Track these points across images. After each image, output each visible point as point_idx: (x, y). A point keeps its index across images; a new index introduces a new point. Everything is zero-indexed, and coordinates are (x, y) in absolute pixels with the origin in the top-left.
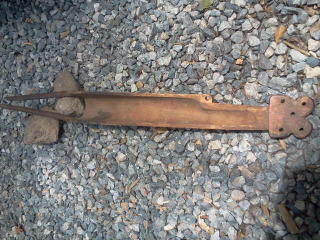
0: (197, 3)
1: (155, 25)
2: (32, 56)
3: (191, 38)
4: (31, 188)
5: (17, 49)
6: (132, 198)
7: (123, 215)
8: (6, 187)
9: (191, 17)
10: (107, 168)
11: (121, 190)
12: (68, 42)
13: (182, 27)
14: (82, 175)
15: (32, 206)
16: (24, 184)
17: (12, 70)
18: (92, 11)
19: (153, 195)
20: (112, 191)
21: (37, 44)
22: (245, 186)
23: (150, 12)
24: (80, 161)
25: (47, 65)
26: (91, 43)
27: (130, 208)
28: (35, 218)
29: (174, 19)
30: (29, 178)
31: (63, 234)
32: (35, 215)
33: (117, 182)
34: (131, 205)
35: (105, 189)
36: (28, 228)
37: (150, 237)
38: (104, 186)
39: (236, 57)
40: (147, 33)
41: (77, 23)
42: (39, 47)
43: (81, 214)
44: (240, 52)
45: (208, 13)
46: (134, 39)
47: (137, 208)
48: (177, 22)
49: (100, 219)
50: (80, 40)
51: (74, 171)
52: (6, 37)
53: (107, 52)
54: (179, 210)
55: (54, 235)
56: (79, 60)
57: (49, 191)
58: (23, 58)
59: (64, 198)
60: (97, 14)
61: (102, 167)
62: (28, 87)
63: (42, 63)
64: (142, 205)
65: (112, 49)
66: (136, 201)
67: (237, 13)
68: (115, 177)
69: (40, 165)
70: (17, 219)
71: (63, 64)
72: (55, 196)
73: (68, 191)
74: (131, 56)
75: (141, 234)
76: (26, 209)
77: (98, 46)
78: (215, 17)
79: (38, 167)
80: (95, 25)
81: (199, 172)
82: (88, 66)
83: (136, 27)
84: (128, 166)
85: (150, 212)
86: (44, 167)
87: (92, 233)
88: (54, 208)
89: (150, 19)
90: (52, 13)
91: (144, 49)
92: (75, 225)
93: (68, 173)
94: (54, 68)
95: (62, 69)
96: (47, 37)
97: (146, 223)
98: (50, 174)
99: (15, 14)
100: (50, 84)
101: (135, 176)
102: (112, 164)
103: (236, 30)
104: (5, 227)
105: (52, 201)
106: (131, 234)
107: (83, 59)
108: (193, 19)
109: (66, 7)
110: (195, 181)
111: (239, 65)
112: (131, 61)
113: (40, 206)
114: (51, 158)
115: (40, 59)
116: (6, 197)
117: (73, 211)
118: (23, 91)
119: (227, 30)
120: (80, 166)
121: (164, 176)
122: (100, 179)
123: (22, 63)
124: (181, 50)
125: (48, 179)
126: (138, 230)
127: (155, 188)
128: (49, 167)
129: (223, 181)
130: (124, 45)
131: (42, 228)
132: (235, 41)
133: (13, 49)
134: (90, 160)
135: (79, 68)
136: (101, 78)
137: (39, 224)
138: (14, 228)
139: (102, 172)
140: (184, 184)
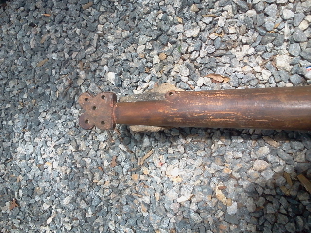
3: (222, 11)
4: (32, 161)
15: (31, 180)
17: (25, 41)
21: (55, 16)
22: (269, 156)
24: (90, 133)
25: (63, 37)
26: (114, 15)
27: (141, 181)
30: (31, 150)
31: (63, 208)
32: (33, 189)
33: (129, 154)
37: (160, 210)
40: (175, 6)
42: (58, 19)
43: (85, 187)
46: (161, 11)
47: (149, 180)
52: (22, 9)
54: (195, 181)
55: (53, 211)
57: (52, 163)
58: (39, 30)
61: (114, 138)
62: (41, 58)
63: (58, 35)
64: (154, 177)
68: (128, 148)
69: (45, 138)
70: (13, 193)
71: (81, 36)
73: (73, 163)
76: (24, 183)
86: (50, 139)
87: (96, 207)
88: (56, 181)
91: (171, 22)
92: (79, 199)
93: (75, 145)
95: (79, 41)
96: (67, 9)
100: (64, 56)
106: (140, 207)
107: (103, 32)
110: (215, 152)
112: (156, 33)
113: (41, 180)
114: (58, 129)
117: (77, 184)
118: (34, 63)
119: (261, 3)
120: (90, 137)
121: (182, 147)
122: (111, 151)
125: (52, 151)
126: (149, 203)
129: (245, 151)
130: (150, 18)
132: (269, 13)
133: (28, 21)
135: (98, 41)
136: (122, 49)
137: (37, 198)
138: (8, 204)
139: (114, 144)
140: (203, 155)
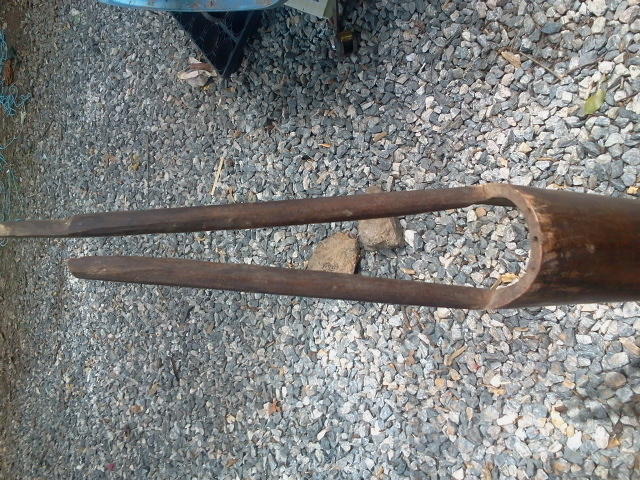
0: (577, 107)
1: (512, 132)
2: (327, 162)
5: (305, 151)
6: (453, 373)
7: (437, 397)
8: (263, 342)
9: (566, 124)
10: (420, 327)
11: (439, 360)
12: (382, 147)
13: (553, 137)
14: (380, 333)
16: (291, 341)
18: (422, 107)
19: (486, 372)
20: (423, 361)
23: (507, 113)
28: (300, 392)
29: (541, 125)
34: (450, 384)
35: (414, 356)
36: (287, 407)
38: (412, 352)
39: (628, 184)
41: (398, 122)
44: (634, 178)
45: (591, 121)
48: (546, 130)
49: (401, 400)
50: (399, 146)
51: (369, 327)
53: (437, 164)
56: (394, 173)
59: (350, 365)
60: (430, 111)
65: (445, 160)
66: (458, 378)
67: (634, 123)
72: (337, 360)
74: (472, 171)
75: (460, 427)
77: (424, 155)
78: (602, 126)
79: (316, 317)
80: (424, 126)
81: (560, 343)
82: (408, 181)
83: (485, 133)
84: (451, 326)
85: (478, 397)
89: (506, 122)
90: (365, 106)
94: (356, 181)
97: (470, 412)
98: (333, 328)
99: (311, 104)
101: (461, 342)
102: (427, 322)
103: (632, 147)
104: (253, 403)
105: (330, 368)
108: (569, 127)
109: (385, 99)
111: (633, 195)
115: (337, 168)
116: (261, 359)
123: (311, 172)
124: (548, 169)
127: (490, 361)
128: (333, 318)
131: (310, 408)
134: (396, 313)
